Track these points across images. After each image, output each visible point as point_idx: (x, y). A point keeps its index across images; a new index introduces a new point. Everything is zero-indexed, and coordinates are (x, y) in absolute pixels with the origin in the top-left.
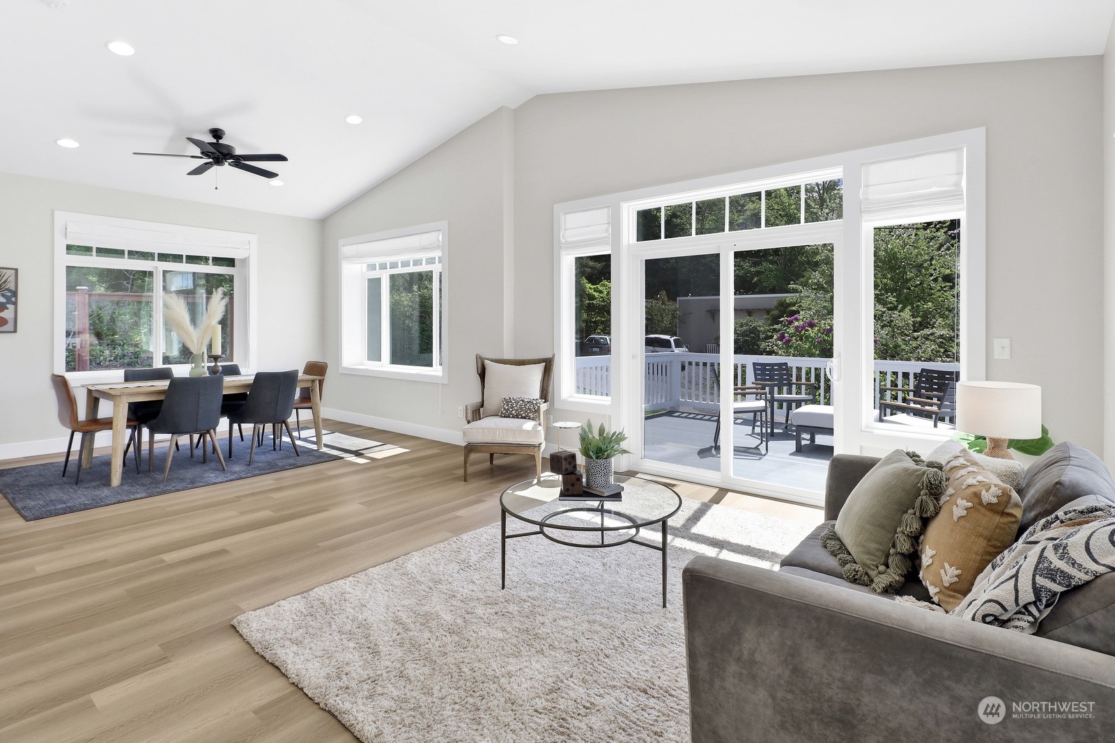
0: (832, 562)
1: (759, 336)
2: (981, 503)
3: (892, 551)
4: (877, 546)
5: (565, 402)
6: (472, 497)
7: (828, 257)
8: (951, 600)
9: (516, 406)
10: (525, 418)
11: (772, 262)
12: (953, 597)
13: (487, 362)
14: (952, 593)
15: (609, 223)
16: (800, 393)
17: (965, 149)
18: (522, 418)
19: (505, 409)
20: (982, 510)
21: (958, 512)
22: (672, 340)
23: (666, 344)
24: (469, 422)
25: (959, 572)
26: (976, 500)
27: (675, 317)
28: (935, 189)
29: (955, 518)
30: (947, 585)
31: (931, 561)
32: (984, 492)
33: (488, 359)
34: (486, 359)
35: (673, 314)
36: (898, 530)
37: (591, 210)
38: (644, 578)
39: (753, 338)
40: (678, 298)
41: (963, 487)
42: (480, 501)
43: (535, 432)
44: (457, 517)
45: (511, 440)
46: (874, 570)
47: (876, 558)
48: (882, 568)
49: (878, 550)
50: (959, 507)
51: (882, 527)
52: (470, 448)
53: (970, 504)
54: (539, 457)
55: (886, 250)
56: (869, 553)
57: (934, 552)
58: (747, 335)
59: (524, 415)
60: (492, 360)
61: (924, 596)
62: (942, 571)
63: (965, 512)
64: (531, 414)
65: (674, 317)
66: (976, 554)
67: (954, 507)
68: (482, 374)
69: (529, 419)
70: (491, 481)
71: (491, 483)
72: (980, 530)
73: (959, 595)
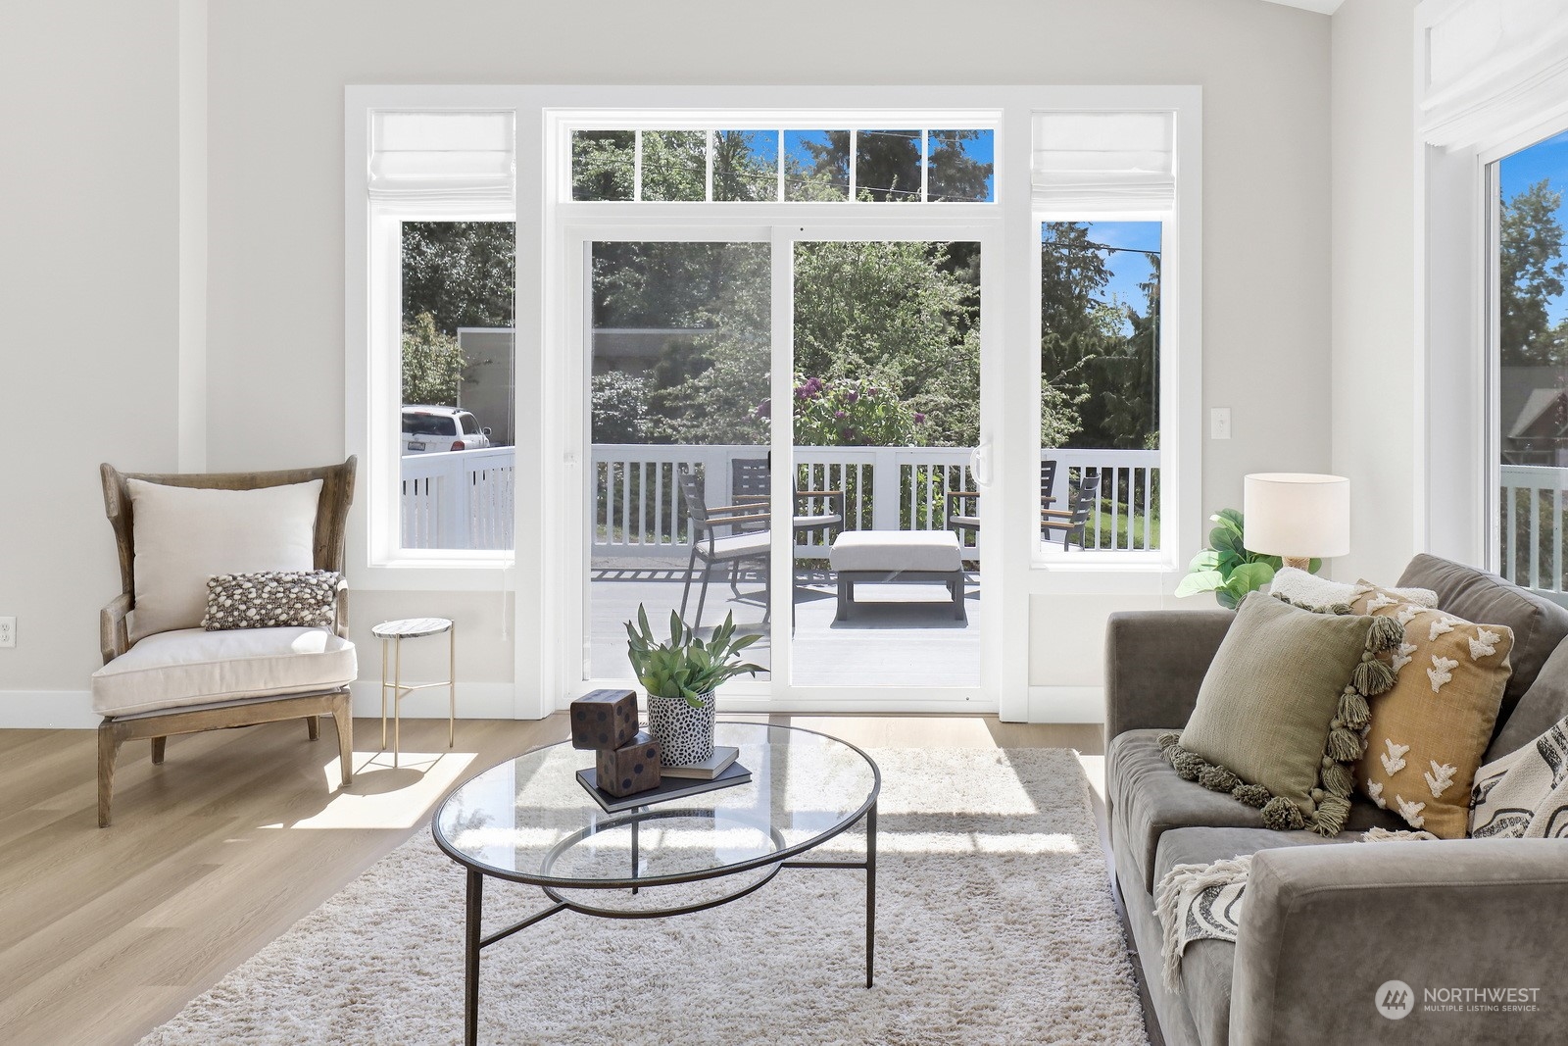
0: (1226, 804)
1: (634, 409)
2: (1469, 660)
3: (1327, 761)
4: (1306, 758)
5: (379, 571)
6: (165, 866)
7: (760, 266)
8: (1446, 817)
9: (259, 596)
10: (286, 624)
11: (640, 269)
12: (1447, 811)
13: (132, 482)
14: (1446, 807)
15: (508, 151)
16: (821, 513)
17: (1175, 113)
18: (277, 625)
19: (221, 607)
20: (1473, 668)
21: (1439, 677)
22: (456, 418)
23: (445, 427)
24: (108, 658)
25: (1453, 770)
26: (1461, 655)
27: (454, 370)
28: (1136, 171)
29: (1435, 688)
30: (1437, 795)
31: (1402, 763)
32: (1471, 640)
33: (136, 477)
34: (129, 476)
35: (449, 364)
36: (1335, 724)
37: (459, 113)
38: (783, 938)
39: (626, 413)
40: (460, 330)
41: (1432, 637)
42: (198, 870)
43: (333, 655)
44: (155, 935)
45: (262, 686)
46: (1306, 799)
47: (1306, 779)
48: (1317, 793)
49: (1308, 764)
50: (1440, 671)
51: (1309, 724)
52: (115, 729)
53: (1454, 663)
54: (347, 719)
55: (854, 263)
56: (1296, 772)
57: (1406, 748)
58: (615, 408)
59: (284, 617)
60: (150, 479)
61: (1394, 821)
62: (1428, 775)
63: (1450, 675)
64: (306, 612)
65: (451, 370)
66: (1472, 737)
67: (1429, 670)
68: (125, 521)
69: (300, 625)
70: (192, 808)
71: (196, 814)
72: (1473, 699)
73: (1455, 807)
